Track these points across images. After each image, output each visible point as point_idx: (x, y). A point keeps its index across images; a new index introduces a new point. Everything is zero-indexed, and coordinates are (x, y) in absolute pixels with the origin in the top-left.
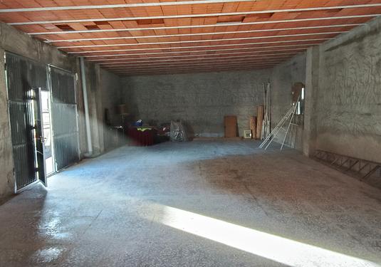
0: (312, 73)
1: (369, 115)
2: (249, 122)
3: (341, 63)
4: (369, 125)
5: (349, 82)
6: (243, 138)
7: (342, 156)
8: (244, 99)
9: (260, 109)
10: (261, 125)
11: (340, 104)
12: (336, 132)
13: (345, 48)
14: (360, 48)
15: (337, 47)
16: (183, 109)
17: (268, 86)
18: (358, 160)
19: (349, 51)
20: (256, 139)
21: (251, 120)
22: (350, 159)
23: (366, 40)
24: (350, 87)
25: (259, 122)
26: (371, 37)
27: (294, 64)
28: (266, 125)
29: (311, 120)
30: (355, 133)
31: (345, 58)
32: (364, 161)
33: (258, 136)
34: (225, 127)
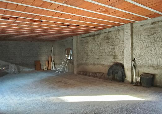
0: (76, 45)
1: (98, 59)
2: (46, 63)
3: (87, 42)
4: (99, 62)
5: (91, 49)
6: (43, 70)
7: (90, 72)
8: (43, 53)
9: (50, 58)
10: (51, 64)
11: (88, 55)
12: (87, 64)
13: (88, 38)
14: (94, 39)
15: (85, 37)
16: (14, 58)
17: (53, 48)
18: (96, 73)
19: (90, 39)
20: (49, 70)
21: (47, 62)
22: (93, 73)
23: (96, 37)
24: (91, 50)
25: (50, 63)
26: (97, 36)
27: (66, 41)
28: (53, 64)
29: (77, 61)
30: (94, 65)
31: (88, 41)
32: (98, 73)
33: (50, 68)
34: (35, 66)
